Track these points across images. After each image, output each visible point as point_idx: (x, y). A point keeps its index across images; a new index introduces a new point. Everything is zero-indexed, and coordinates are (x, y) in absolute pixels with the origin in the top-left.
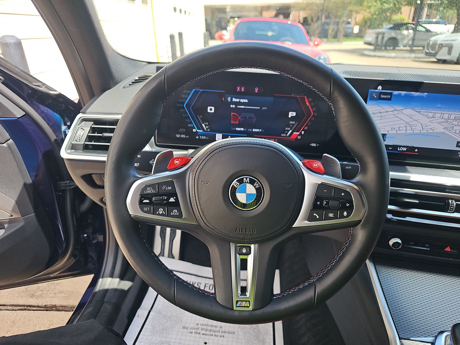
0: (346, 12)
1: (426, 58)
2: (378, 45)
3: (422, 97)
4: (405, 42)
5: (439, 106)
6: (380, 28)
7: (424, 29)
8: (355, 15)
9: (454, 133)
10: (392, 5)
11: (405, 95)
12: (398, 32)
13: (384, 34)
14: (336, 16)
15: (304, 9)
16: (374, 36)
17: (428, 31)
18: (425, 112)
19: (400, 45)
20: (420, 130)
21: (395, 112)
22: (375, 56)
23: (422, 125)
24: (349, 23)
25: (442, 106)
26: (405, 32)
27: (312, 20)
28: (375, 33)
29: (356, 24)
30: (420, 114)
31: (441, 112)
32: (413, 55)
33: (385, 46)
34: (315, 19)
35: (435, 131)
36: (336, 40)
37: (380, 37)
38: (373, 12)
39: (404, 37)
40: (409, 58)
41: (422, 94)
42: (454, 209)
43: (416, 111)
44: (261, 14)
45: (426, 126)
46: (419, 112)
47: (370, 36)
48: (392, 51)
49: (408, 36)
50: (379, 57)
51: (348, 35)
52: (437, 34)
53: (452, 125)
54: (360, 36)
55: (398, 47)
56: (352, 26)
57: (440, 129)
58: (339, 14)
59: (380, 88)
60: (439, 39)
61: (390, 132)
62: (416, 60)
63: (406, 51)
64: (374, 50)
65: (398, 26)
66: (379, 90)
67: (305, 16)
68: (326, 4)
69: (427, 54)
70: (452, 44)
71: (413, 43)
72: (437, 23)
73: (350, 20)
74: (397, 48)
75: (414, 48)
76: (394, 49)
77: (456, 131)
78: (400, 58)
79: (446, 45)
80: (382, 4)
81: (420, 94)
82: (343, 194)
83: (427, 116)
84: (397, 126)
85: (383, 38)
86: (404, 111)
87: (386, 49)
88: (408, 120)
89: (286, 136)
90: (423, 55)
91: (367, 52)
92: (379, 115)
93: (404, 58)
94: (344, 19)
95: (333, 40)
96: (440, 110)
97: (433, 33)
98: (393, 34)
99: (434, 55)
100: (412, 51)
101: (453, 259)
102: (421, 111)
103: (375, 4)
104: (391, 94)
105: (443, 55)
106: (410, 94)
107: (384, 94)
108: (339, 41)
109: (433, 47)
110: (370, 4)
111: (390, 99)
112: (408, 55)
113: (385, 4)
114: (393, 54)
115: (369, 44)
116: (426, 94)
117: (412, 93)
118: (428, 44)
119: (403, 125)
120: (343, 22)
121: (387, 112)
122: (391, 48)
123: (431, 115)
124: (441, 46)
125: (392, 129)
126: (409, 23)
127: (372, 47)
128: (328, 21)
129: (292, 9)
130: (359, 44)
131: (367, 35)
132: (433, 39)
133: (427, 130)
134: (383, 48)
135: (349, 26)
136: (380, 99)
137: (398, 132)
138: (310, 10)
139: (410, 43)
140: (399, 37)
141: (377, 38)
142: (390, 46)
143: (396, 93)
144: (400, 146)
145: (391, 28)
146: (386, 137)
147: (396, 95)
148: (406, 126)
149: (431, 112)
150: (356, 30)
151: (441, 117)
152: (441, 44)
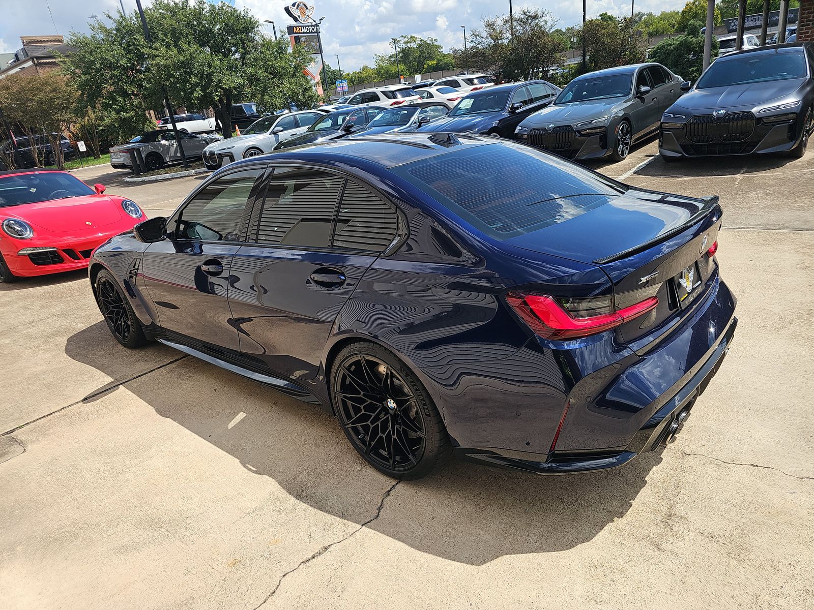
28: (125, 150)
29: (77, 139)
37: (135, 154)
39: (167, 149)
47: (119, 155)
49: (171, 147)
70: (230, 153)
79: (226, 154)
85: (140, 155)
91: (128, 179)
98: (150, 147)
109: (212, 157)
118: (204, 155)
124: (220, 156)
140: (160, 150)
141: (133, 157)
150: (82, 147)
152: (219, 154)
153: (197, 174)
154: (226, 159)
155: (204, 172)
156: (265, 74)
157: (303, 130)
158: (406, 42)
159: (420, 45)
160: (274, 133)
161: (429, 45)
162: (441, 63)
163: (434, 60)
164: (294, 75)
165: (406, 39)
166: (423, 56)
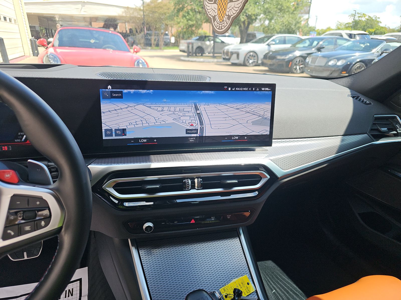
0: (163, 26)
1: (224, 62)
2: (190, 53)
3: (149, 93)
4: (209, 50)
5: (165, 101)
6: (190, 39)
7: (220, 41)
8: (170, 28)
9: (182, 122)
10: (194, 22)
11: (134, 93)
12: (203, 42)
13: (192, 44)
14: (156, 29)
15: (128, 22)
16: (186, 45)
17: (223, 42)
18: (155, 107)
19: (206, 52)
20: (154, 123)
21: (129, 109)
22: (189, 61)
23: (155, 118)
24: (167, 35)
25: (167, 101)
26: (208, 43)
27: (137, 32)
28: (187, 43)
29: (172, 35)
30: (151, 108)
31: (167, 106)
32: (215, 60)
33: (196, 53)
34: (138, 31)
35: (166, 122)
36: (158, 48)
37: (190, 46)
38: (182, 27)
39: (208, 47)
40: (213, 62)
41: (148, 91)
42: (190, 187)
43: (147, 107)
44: (91, 24)
45: (159, 119)
46: (150, 107)
47: (183, 45)
48: (201, 57)
49: (210, 45)
50: (192, 61)
51: (167, 44)
52: (228, 45)
53: (179, 116)
54: (176, 45)
55: (204, 53)
56: (169, 37)
57: (170, 120)
58: (157, 26)
59: (109, 87)
60: (230, 48)
61: (128, 127)
62: (218, 64)
63: (210, 57)
64: (188, 56)
65: (203, 38)
66: (110, 89)
67: (130, 28)
68: (146, 19)
69: (224, 59)
70: (238, 52)
71: (214, 51)
72: (229, 36)
73: (167, 32)
74: (204, 55)
75: (215, 55)
76: (202, 55)
77: (183, 121)
78: (207, 62)
79: (235, 53)
80: (187, 21)
81: (147, 91)
82: (38, 203)
83: (157, 110)
84: (134, 121)
85: (192, 47)
86: (136, 107)
87: (196, 55)
88: (142, 115)
89: (21, 142)
90: (221, 60)
91: (182, 58)
92: (115, 112)
93: (209, 62)
94: (162, 31)
95: (156, 48)
96: (166, 104)
97: (227, 44)
98: (199, 44)
99: (229, 59)
100: (214, 57)
101: (199, 229)
102: (151, 106)
103: (182, 20)
104: (121, 92)
105: (234, 59)
106: (139, 92)
107: (115, 92)
108: (161, 49)
109: (227, 53)
110: (179, 20)
111: (121, 97)
112: (212, 60)
113: (190, 22)
114: (202, 60)
115: (184, 51)
116: (152, 91)
117: (140, 90)
118: (224, 51)
119: (139, 120)
120: (162, 34)
121: (121, 109)
122: (200, 54)
123: (160, 109)
124: (232, 53)
125: (130, 124)
126: (210, 36)
127: (186, 54)
128: (149, 32)
129: (118, 21)
130: (175, 52)
131: (181, 45)
132: (226, 48)
133: (160, 122)
134: (194, 55)
135: (167, 37)
136: (112, 97)
137: (136, 126)
138: (133, 22)
139: (212, 51)
140: (204, 47)
141: (188, 47)
142: (199, 53)
143: (125, 91)
144: (141, 139)
145: (197, 40)
146: (126, 132)
147: (126, 93)
148: (142, 121)
149: (160, 107)
150: (173, 40)
151: (169, 110)
152: (232, 52)
153: (217, 62)
154: (235, 56)
155: (221, 62)
156: (275, 10)
157: (288, 46)
158: (359, 17)
159: (368, 20)
160: (268, 45)
161: (373, 20)
162: (378, 31)
163: (373, 29)
164: (292, 13)
165: (360, 15)
166: (367, 26)
